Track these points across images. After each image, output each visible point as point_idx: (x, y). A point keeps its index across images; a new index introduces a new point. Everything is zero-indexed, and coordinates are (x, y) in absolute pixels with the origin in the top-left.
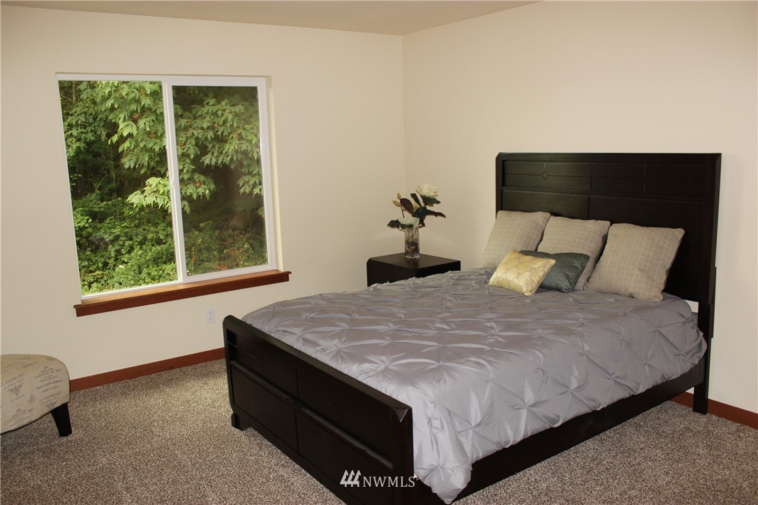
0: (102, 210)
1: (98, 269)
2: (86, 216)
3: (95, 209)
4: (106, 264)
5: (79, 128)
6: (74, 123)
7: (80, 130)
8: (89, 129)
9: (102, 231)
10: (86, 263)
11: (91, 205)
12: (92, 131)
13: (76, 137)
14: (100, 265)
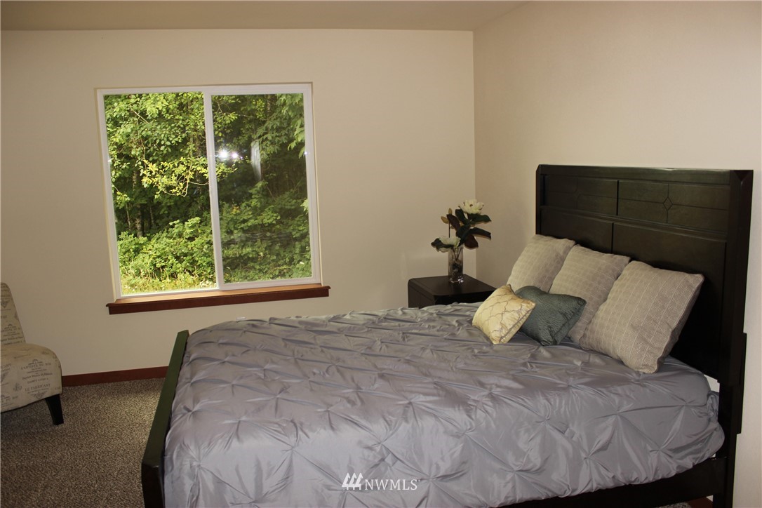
0: (293, 207)
1: (286, 264)
2: (276, 213)
3: (286, 207)
4: (292, 260)
5: (274, 132)
6: (270, 127)
7: (274, 135)
8: (283, 132)
9: (291, 228)
10: (275, 257)
11: (283, 203)
12: (286, 134)
13: (270, 141)
14: (287, 260)
